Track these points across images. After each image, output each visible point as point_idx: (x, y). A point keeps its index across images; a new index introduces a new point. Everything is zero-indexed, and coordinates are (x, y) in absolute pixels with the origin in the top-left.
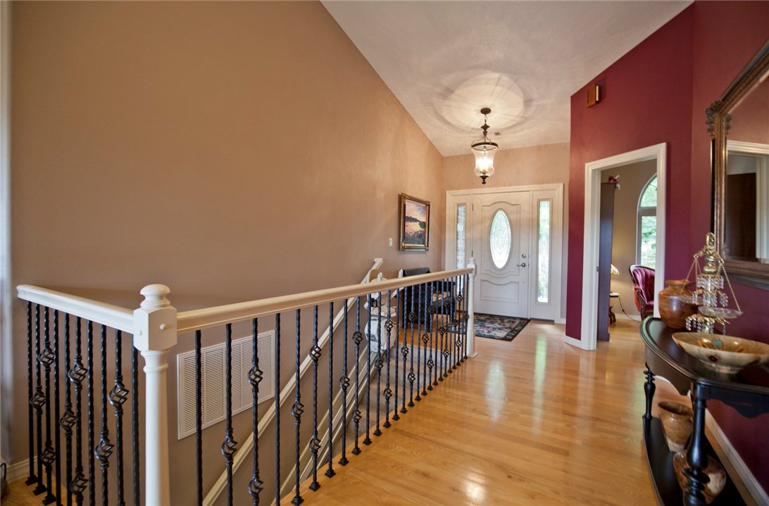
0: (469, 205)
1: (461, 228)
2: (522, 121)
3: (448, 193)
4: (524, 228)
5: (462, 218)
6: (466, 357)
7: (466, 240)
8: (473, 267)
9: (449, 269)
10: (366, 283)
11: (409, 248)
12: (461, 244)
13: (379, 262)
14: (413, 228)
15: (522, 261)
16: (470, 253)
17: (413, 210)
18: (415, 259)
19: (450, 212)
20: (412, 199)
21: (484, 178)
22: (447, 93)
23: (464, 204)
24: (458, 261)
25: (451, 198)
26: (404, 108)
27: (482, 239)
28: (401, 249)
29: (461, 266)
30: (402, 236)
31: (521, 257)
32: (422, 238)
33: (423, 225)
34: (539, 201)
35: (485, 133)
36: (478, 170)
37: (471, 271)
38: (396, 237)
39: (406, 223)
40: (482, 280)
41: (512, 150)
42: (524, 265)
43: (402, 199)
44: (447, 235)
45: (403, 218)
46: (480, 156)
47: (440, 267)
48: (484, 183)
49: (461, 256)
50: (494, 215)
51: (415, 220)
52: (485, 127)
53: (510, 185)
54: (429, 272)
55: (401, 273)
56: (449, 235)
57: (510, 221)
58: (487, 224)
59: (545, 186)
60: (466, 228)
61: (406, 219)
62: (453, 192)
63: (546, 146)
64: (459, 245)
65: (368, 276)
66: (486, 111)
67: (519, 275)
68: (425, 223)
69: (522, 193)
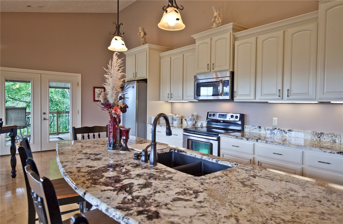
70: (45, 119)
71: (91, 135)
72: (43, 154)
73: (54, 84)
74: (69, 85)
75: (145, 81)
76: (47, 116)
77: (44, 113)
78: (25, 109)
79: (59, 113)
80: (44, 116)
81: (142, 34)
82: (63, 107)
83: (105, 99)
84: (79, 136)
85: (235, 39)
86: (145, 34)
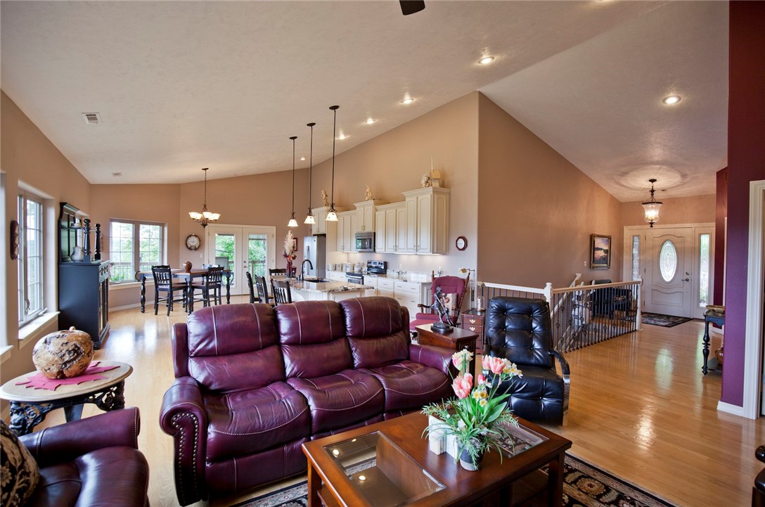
0: (642, 237)
1: (635, 252)
2: (682, 184)
3: (625, 228)
4: (688, 254)
5: (636, 243)
6: (636, 330)
7: (640, 261)
8: (641, 280)
9: (626, 279)
10: (573, 286)
11: (597, 267)
12: (636, 264)
13: (579, 276)
14: (600, 254)
15: (687, 277)
16: (643, 270)
17: (600, 243)
18: (602, 273)
19: (626, 241)
20: (599, 236)
21: (652, 223)
22: (624, 174)
23: (638, 236)
24: (633, 275)
25: (628, 232)
26: (593, 181)
27: (653, 261)
28: (591, 267)
29: (635, 279)
30: (593, 260)
31: (685, 274)
32: (605, 260)
33: (606, 251)
34: (700, 235)
35: (652, 194)
36: (647, 218)
37: (639, 282)
38: (588, 260)
39: (595, 252)
40: (653, 290)
41: (678, 198)
42: (687, 280)
43: (592, 238)
44: (625, 257)
45: (593, 248)
46: (648, 209)
47: (619, 279)
48: (652, 227)
49: (636, 273)
50: (663, 244)
51: (601, 249)
52: (652, 191)
53: (676, 223)
54: (610, 282)
55: (593, 282)
56: (626, 258)
57: (676, 249)
58: (657, 250)
59: (705, 224)
60: (639, 251)
61: (595, 249)
62: (629, 227)
63: (706, 196)
64: (634, 264)
65: (574, 283)
66: (653, 181)
67: (683, 287)
68: (607, 250)
69: (686, 229)
70: (245, 267)
71: (280, 274)
72: (244, 297)
73: (252, 236)
74: (266, 237)
75: (324, 235)
76: (247, 264)
77: (245, 262)
78: (228, 258)
79: (254, 262)
80: (244, 264)
81: (324, 196)
82: (258, 257)
83: (285, 253)
84: (273, 274)
85: (376, 210)
86: (326, 196)
